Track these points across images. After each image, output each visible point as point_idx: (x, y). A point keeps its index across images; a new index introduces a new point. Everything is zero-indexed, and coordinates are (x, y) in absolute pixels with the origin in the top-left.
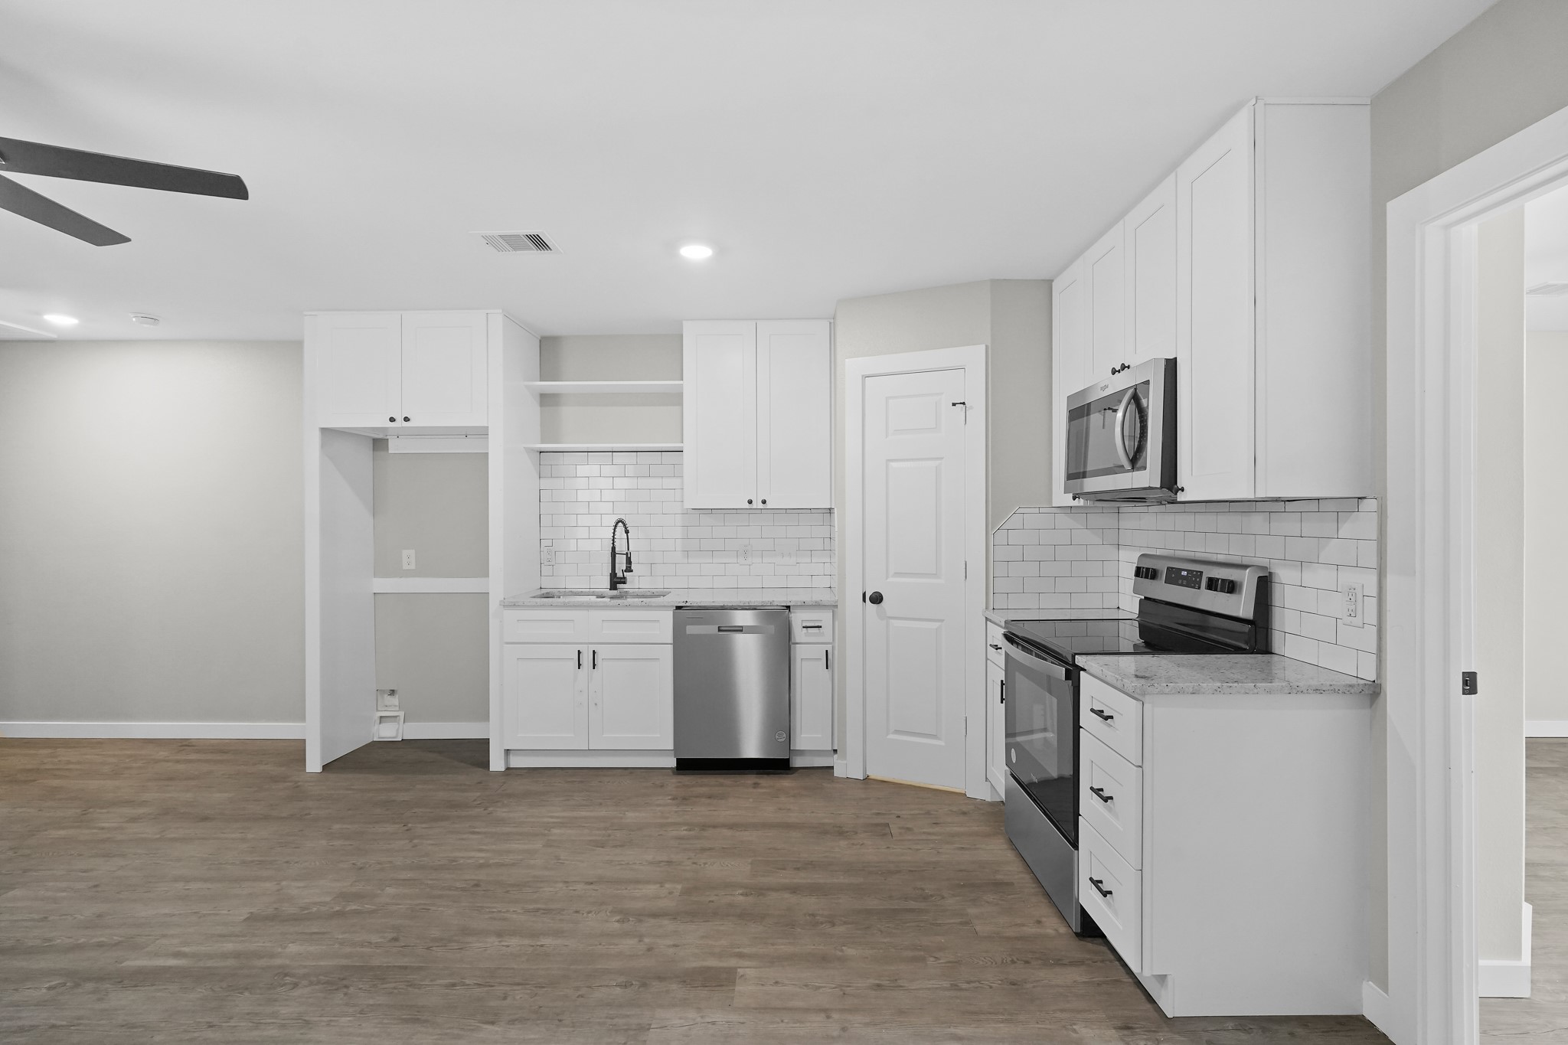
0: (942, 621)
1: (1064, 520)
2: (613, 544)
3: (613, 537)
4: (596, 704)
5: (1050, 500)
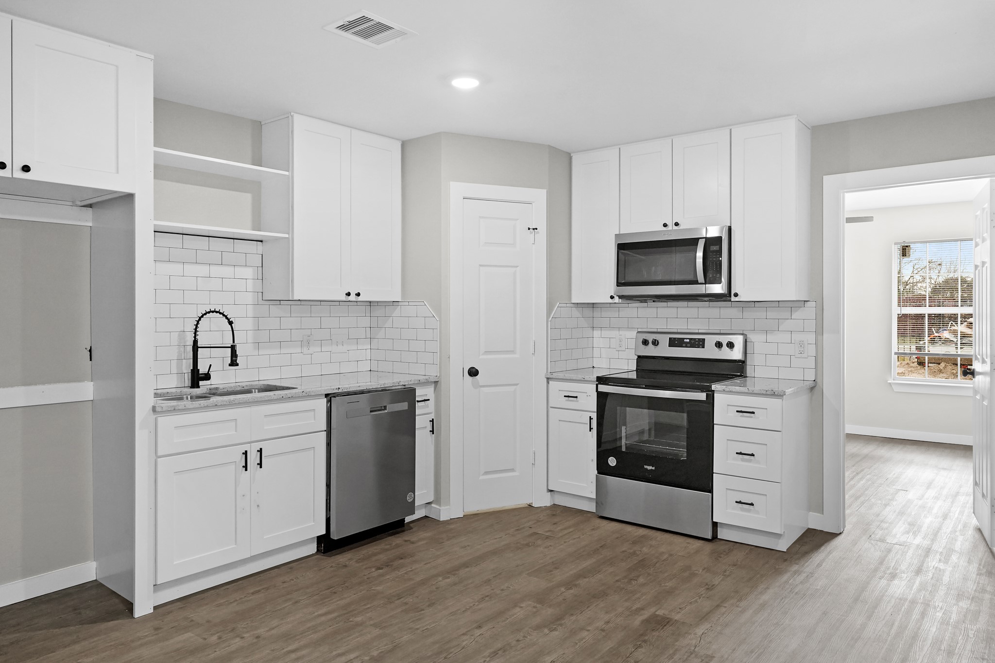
0: (517, 385)
1: (576, 312)
2: (195, 337)
3: (196, 329)
4: (258, 506)
5: (570, 298)
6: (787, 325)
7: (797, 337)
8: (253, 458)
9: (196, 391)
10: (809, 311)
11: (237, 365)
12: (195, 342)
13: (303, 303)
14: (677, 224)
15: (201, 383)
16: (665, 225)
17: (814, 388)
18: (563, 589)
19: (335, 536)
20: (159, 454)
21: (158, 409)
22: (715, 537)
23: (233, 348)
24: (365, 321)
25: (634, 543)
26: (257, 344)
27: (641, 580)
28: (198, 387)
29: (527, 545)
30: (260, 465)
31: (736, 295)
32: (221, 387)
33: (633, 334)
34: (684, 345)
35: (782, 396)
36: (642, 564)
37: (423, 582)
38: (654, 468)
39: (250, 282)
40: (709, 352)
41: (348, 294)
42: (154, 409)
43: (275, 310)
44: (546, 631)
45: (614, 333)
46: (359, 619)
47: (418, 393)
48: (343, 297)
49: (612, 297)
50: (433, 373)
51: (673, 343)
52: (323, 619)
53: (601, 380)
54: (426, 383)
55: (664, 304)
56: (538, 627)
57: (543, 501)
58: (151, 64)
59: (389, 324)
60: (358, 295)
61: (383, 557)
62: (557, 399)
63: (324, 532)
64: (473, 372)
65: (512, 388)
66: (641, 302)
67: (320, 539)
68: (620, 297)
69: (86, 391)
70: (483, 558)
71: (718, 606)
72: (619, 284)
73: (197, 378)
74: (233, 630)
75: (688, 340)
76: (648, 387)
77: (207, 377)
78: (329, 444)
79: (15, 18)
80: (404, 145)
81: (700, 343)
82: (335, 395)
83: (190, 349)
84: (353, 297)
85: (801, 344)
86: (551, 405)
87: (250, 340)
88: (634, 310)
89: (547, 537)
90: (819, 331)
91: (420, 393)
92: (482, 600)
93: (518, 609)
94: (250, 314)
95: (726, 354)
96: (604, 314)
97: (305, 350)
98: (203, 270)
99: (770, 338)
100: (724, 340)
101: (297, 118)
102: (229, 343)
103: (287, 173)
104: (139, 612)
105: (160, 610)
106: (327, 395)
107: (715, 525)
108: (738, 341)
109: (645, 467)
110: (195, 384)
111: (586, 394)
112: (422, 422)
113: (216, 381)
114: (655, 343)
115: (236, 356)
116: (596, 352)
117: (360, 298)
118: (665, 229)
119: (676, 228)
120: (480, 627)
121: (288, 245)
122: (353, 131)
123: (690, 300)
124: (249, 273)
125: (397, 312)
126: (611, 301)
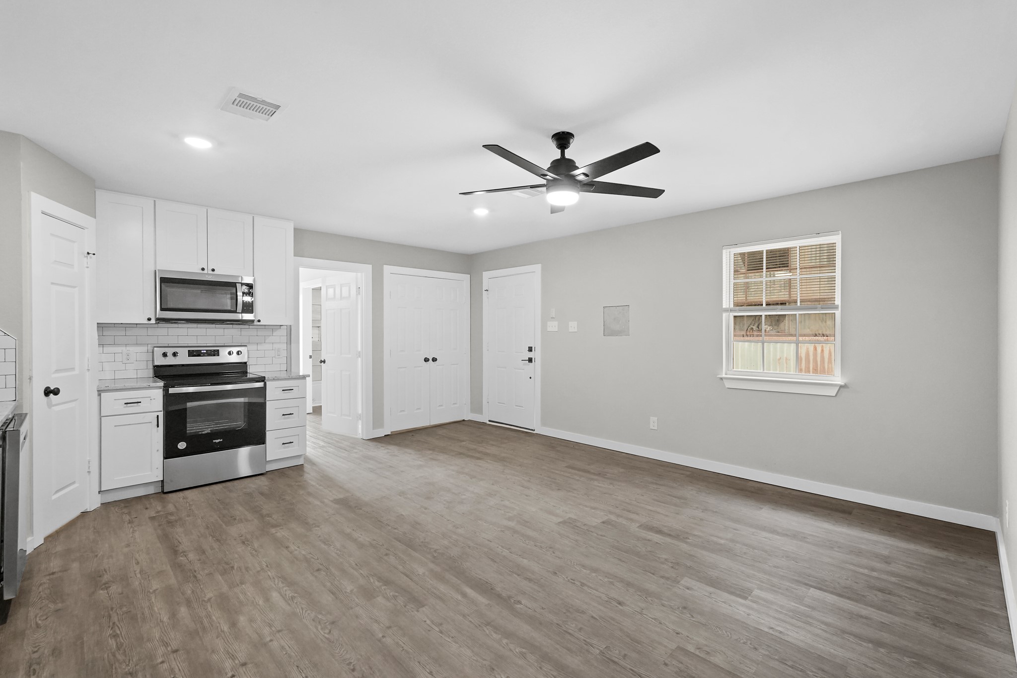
0: (77, 400)
6: (270, 339)
7: (276, 346)
10: (283, 331)
14: (213, 270)
16: (203, 269)
31: (259, 321)
34: (202, 355)
38: (222, 440)
40: (223, 359)
49: (149, 319)
51: (191, 354)
62: (113, 408)
66: (175, 323)
72: (162, 309)
75: (205, 351)
76: (212, 384)
81: (215, 353)
85: (279, 350)
86: (105, 414)
90: (289, 342)
95: (235, 359)
99: (260, 347)
108: (244, 351)
111: (149, 399)
114: (176, 354)
118: (202, 272)
119: (214, 273)
123: (198, 323)
126: (147, 322)
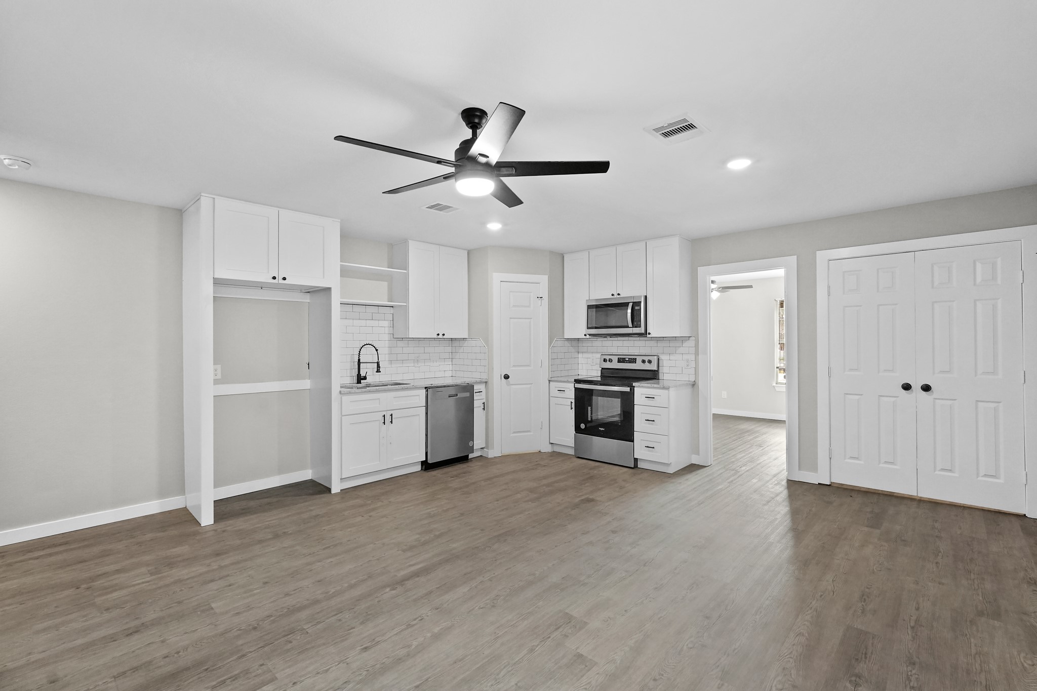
6: (681, 350)
7: (685, 357)
8: (388, 419)
9: (359, 385)
10: (691, 342)
11: (380, 372)
12: (359, 360)
13: (414, 339)
14: (619, 294)
15: (362, 381)
16: (613, 295)
17: (694, 385)
18: (545, 487)
19: (430, 461)
20: (343, 414)
21: (342, 392)
22: (636, 466)
23: (378, 363)
24: (449, 349)
25: (591, 469)
26: (391, 361)
27: (587, 485)
28: (361, 383)
29: (533, 469)
30: (392, 422)
31: (649, 334)
32: (372, 383)
33: (599, 356)
34: (626, 362)
35: (669, 388)
36: (591, 478)
37: (474, 483)
38: (604, 429)
39: (387, 329)
40: (638, 366)
41: (438, 335)
42: (340, 392)
43: (400, 344)
44: (530, 503)
45: (590, 355)
46: (439, 496)
47: (475, 388)
48: (436, 336)
49: (585, 335)
50: (484, 377)
51: (620, 361)
52: (421, 496)
53: (577, 381)
54: (481, 382)
55: (616, 339)
56: (526, 501)
57: (547, 449)
58: (339, 224)
59: (461, 350)
60: (444, 335)
61: (455, 473)
62: (554, 392)
63: (425, 459)
64: (507, 377)
65: (528, 386)
66: (604, 337)
67: (423, 463)
68: (590, 335)
69: (306, 384)
70: (508, 473)
71: (622, 495)
72: (588, 328)
73: (360, 378)
74: (378, 499)
75: (628, 359)
76: (607, 385)
77: (365, 378)
78: (427, 413)
79: (280, 209)
80: (469, 253)
81: (633, 361)
82: (430, 388)
83: (356, 364)
84: (441, 336)
85: (688, 361)
86: (551, 395)
87: (387, 359)
88: (599, 342)
89: (545, 466)
90: (697, 354)
91: (477, 388)
92: (502, 490)
93: (519, 494)
94: (387, 346)
95: (647, 366)
96: (584, 345)
97: (416, 365)
98: (363, 323)
99: (672, 357)
100: (646, 359)
101: (411, 242)
102: (377, 361)
103: (405, 271)
104: (333, 492)
105: (343, 491)
106: (426, 388)
107: (636, 460)
108: (654, 360)
109: (600, 429)
110: (359, 382)
111: (568, 389)
112: (478, 404)
113: (369, 380)
114: (610, 360)
115: (380, 367)
116: (580, 366)
117: (445, 337)
118: (613, 297)
119: (618, 296)
120: (498, 501)
121: (405, 309)
122: (441, 246)
124: (386, 324)
125: (466, 343)
126: (585, 337)
